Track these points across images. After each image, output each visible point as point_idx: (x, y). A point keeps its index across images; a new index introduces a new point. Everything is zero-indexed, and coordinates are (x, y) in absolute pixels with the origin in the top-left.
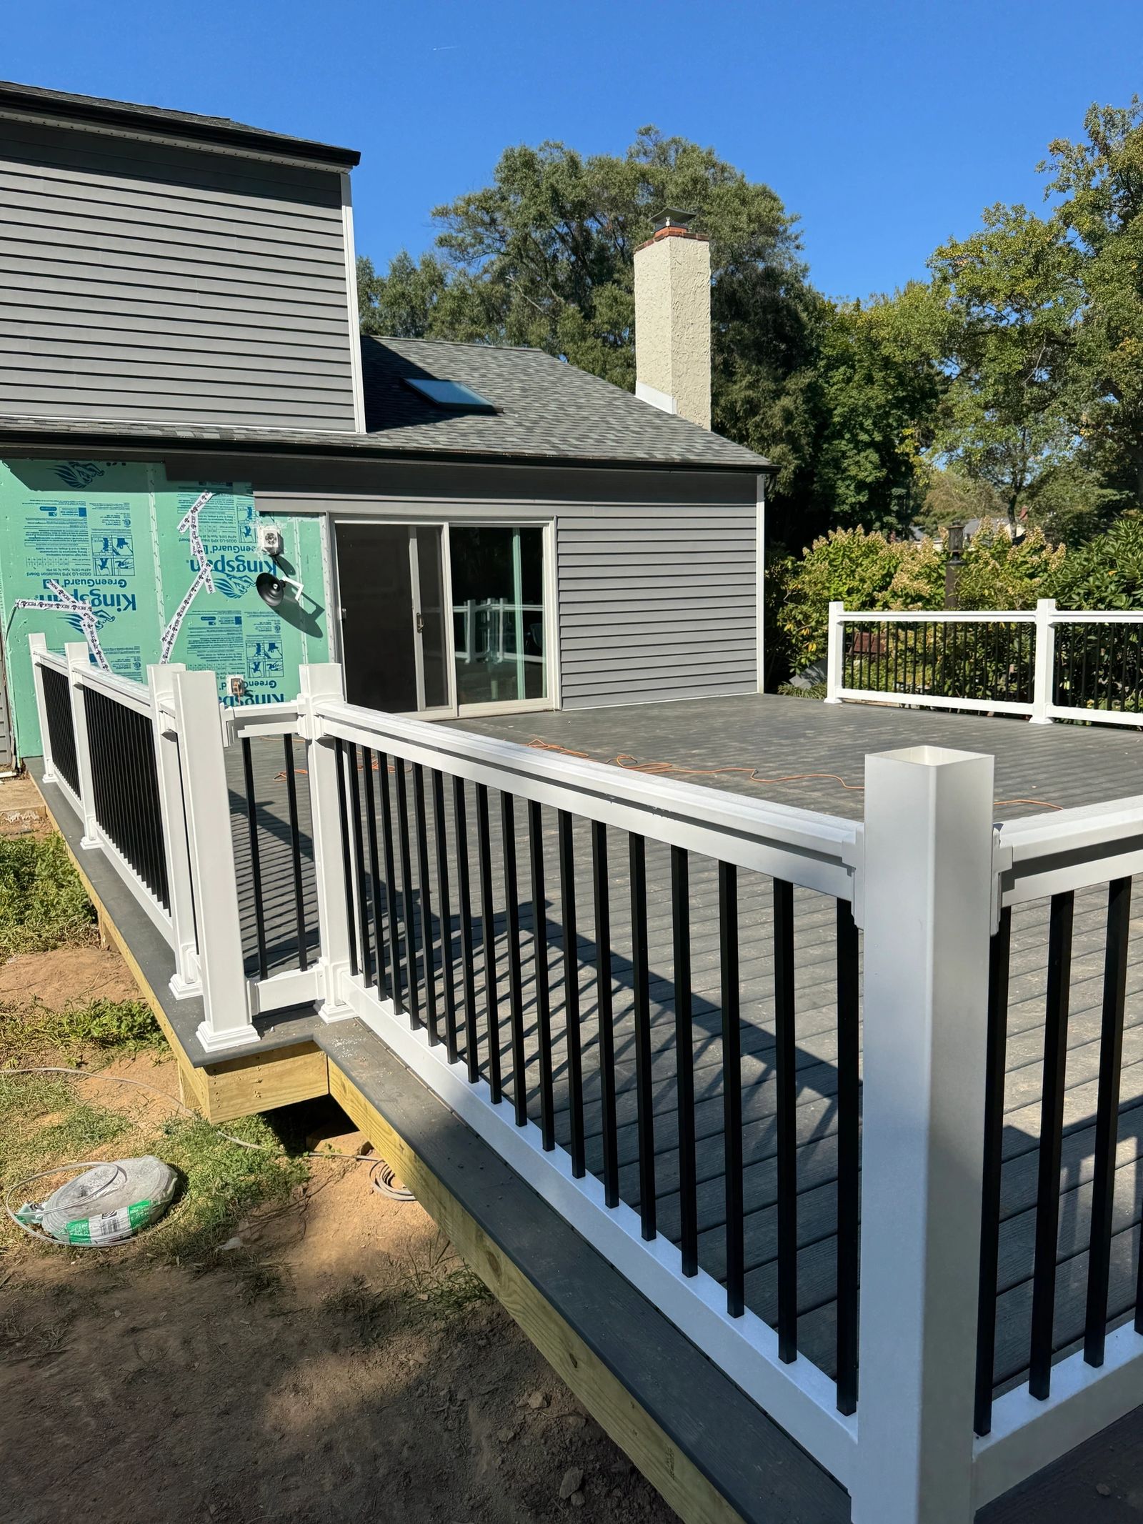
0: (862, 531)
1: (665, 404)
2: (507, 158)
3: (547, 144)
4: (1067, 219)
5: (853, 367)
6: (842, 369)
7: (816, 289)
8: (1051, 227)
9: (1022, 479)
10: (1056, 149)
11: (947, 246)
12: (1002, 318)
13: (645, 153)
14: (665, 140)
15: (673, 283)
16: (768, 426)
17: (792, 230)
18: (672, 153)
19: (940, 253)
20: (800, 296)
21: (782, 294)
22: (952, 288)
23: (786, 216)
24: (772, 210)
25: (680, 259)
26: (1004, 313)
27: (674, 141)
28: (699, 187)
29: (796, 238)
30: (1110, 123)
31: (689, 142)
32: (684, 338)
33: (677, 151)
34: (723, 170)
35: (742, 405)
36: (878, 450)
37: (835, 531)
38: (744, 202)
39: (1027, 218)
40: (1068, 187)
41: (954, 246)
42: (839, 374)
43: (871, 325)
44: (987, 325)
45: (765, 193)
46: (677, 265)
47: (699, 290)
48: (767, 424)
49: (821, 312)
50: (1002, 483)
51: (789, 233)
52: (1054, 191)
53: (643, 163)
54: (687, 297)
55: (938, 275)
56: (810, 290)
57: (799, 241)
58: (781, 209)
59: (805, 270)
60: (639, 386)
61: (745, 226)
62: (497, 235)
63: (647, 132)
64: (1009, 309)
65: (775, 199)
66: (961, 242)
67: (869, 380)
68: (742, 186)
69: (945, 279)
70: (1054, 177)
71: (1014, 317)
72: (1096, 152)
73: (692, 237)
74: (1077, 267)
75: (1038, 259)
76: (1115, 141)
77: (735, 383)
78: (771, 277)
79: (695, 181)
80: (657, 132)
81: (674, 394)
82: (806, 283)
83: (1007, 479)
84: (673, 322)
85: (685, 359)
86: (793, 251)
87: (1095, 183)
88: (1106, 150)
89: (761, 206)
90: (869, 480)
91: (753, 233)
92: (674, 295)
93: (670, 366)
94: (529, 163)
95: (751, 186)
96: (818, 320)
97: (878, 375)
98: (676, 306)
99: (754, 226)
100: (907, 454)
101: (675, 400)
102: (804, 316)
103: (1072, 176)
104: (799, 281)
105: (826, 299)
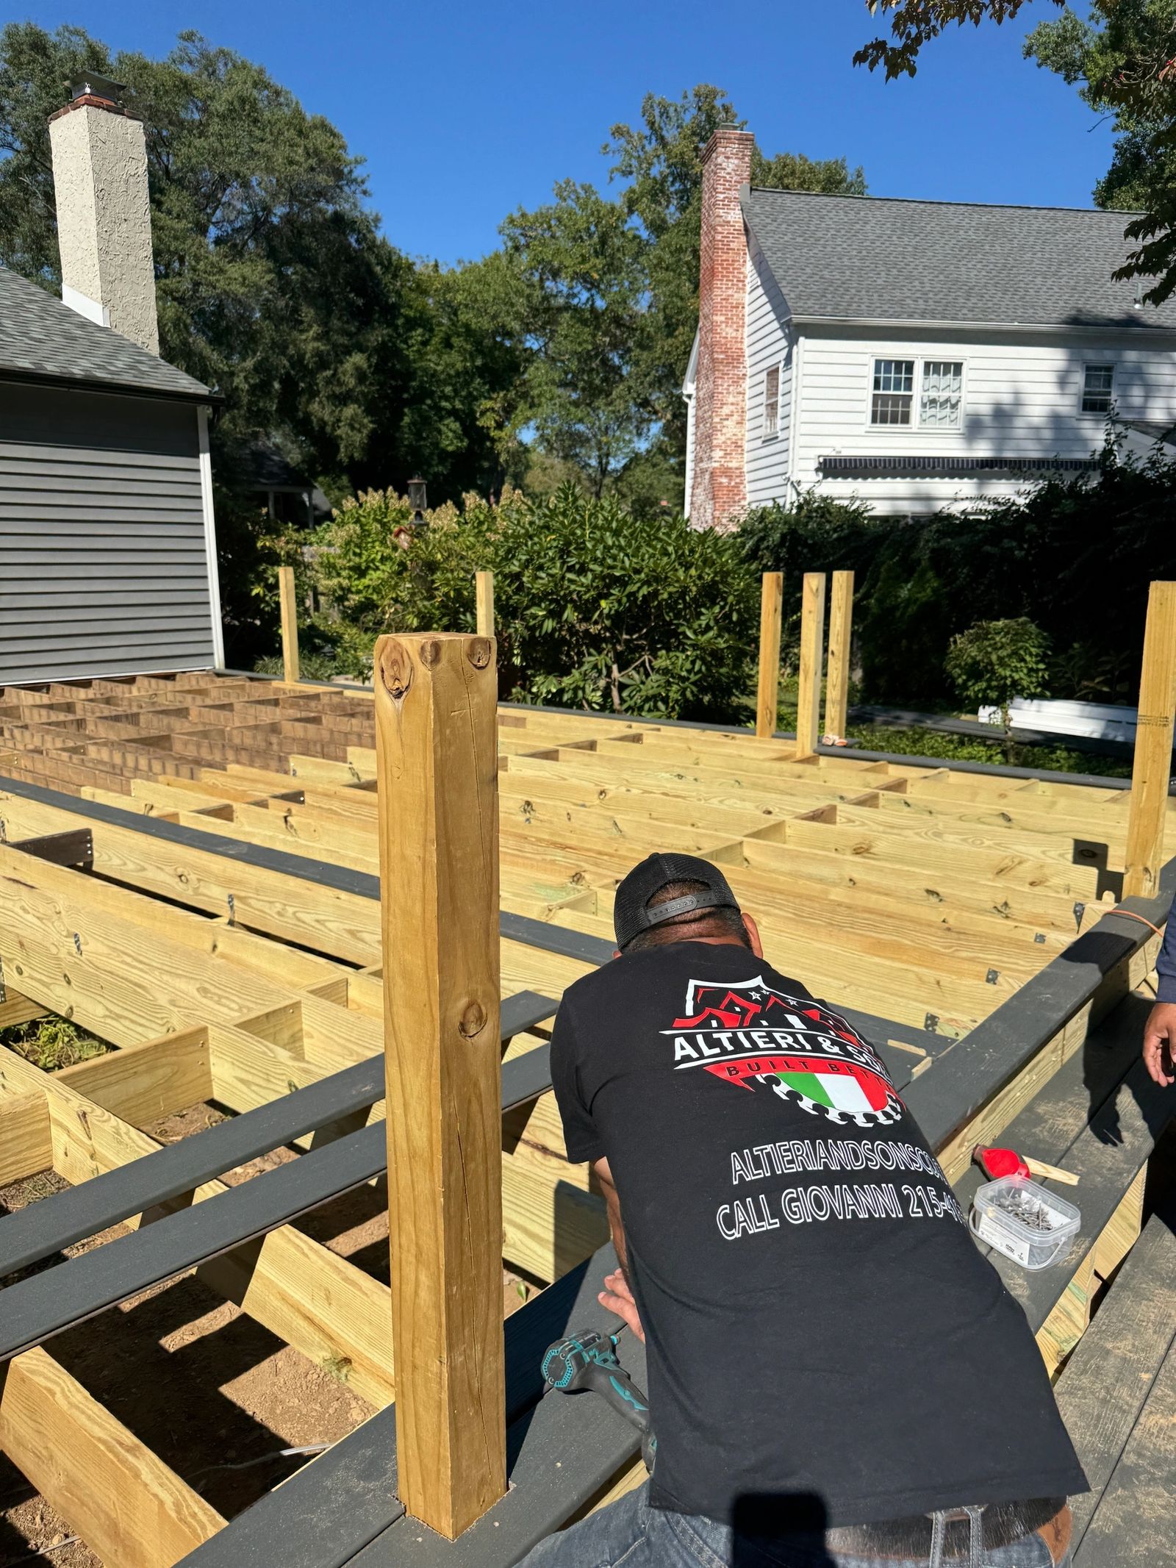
0: (396, 495)
1: (94, 312)
2: (9, 35)
3: (66, 28)
4: (632, 205)
5: (431, 330)
6: (420, 331)
7: (393, 243)
8: (613, 209)
9: (608, 463)
10: (618, 132)
11: (516, 215)
12: (574, 296)
13: (190, 62)
14: (213, 50)
15: (94, 165)
16: (340, 384)
17: (358, 173)
18: (221, 65)
19: (512, 221)
20: (372, 246)
21: (352, 240)
22: (525, 258)
23: (350, 156)
24: (333, 146)
25: (102, 136)
26: (576, 291)
27: (222, 52)
28: (247, 107)
29: (363, 182)
30: (664, 113)
31: (239, 57)
32: (115, 236)
33: (226, 64)
34: (278, 93)
35: (312, 356)
36: (458, 418)
37: (366, 492)
38: (300, 133)
39: (593, 198)
40: (631, 173)
41: (523, 215)
42: (417, 334)
43: (448, 288)
44: (561, 301)
45: (324, 126)
46: (99, 144)
47: (132, 180)
48: (338, 380)
49: (395, 267)
50: (590, 466)
51: (354, 175)
52: (617, 175)
53: (187, 71)
54: (115, 185)
55: (510, 244)
56: (384, 243)
57: (366, 186)
58: (343, 147)
59: (377, 220)
60: (65, 289)
61: (302, 160)
62: (8, 128)
63: (189, 37)
64: (580, 287)
65: (334, 135)
66: (531, 212)
67: (447, 344)
68: (298, 114)
69: (517, 248)
70: (618, 160)
71: (584, 295)
72: (653, 141)
73: (119, 112)
74: (639, 253)
75: (603, 241)
76: (670, 134)
77: (302, 331)
78: (339, 222)
79: (243, 101)
80: (201, 39)
81: (105, 303)
82: (379, 235)
83: (594, 462)
84: (98, 213)
85: (118, 260)
86: (359, 196)
87: (655, 172)
88: (662, 141)
89: (318, 139)
90: (450, 448)
91: (312, 169)
92: (96, 180)
93: (97, 267)
94: (39, 46)
95: (308, 117)
96: (395, 276)
97: (456, 341)
98: (100, 194)
99: (313, 162)
100: (488, 428)
101: (107, 311)
102: (378, 269)
103: (634, 162)
104: (370, 231)
105: (403, 254)
